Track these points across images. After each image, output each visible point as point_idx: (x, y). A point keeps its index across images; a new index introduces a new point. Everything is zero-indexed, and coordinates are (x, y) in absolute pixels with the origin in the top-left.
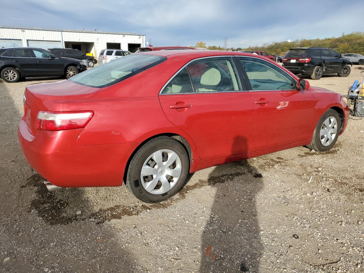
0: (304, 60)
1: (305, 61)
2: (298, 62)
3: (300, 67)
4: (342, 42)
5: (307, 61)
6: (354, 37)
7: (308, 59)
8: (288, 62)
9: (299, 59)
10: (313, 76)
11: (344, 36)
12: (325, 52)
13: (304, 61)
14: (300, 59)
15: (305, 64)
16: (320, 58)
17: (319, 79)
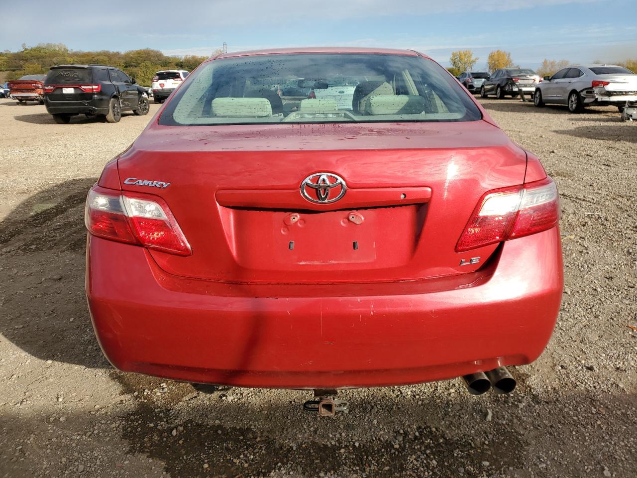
0: (91, 87)
1: (93, 89)
2: (79, 92)
3: (86, 101)
4: (27, 61)
5: (95, 89)
6: (45, 53)
7: (97, 87)
8: (58, 92)
9: (80, 86)
10: (110, 116)
11: (26, 50)
12: (113, 73)
13: (90, 89)
14: (83, 87)
15: (93, 96)
16: (109, 83)
17: (119, 121)
